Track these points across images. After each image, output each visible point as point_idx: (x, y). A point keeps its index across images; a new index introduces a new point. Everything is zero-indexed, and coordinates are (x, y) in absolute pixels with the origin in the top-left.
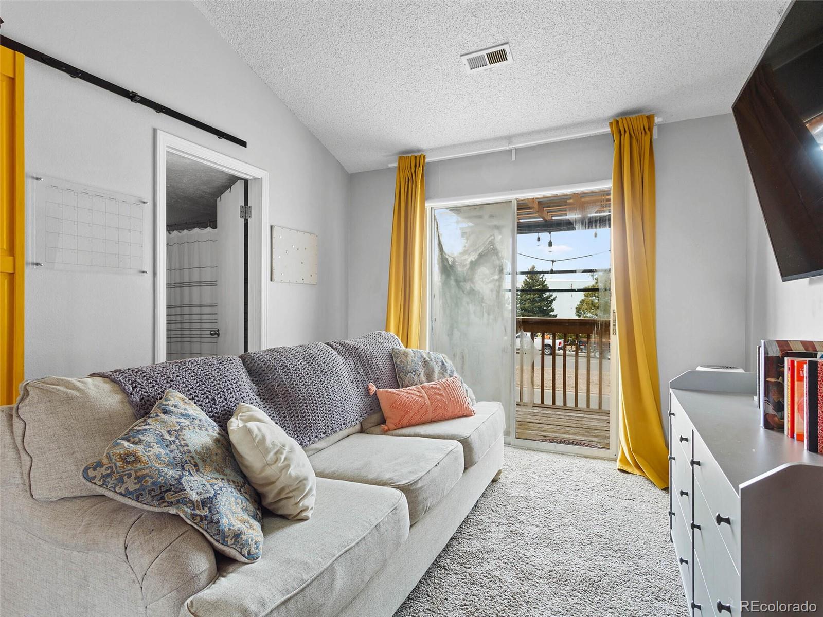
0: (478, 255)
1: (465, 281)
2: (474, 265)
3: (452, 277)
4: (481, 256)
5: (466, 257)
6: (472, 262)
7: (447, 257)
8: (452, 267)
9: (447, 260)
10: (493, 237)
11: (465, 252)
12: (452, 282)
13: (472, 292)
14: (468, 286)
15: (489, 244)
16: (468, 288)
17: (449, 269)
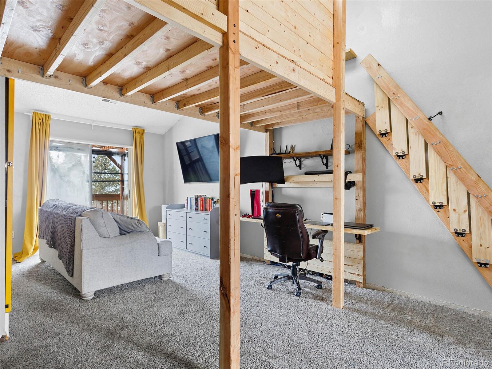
0: (72, 165)
1: (65, 176)
2: (70, 169)
3: (57, 174)
4: (73, 166)
5: (65, 165)
6: (69, 168)
7: (54, 164)
8: (57, 169)
9: (54, 166)
10: (79, 158)
11: (64, 163)
12: (57, 176)
13: (69, 182)
14: (66, 179)
15: (77, 161)
16: (67, 180)
17: (55, 170)
